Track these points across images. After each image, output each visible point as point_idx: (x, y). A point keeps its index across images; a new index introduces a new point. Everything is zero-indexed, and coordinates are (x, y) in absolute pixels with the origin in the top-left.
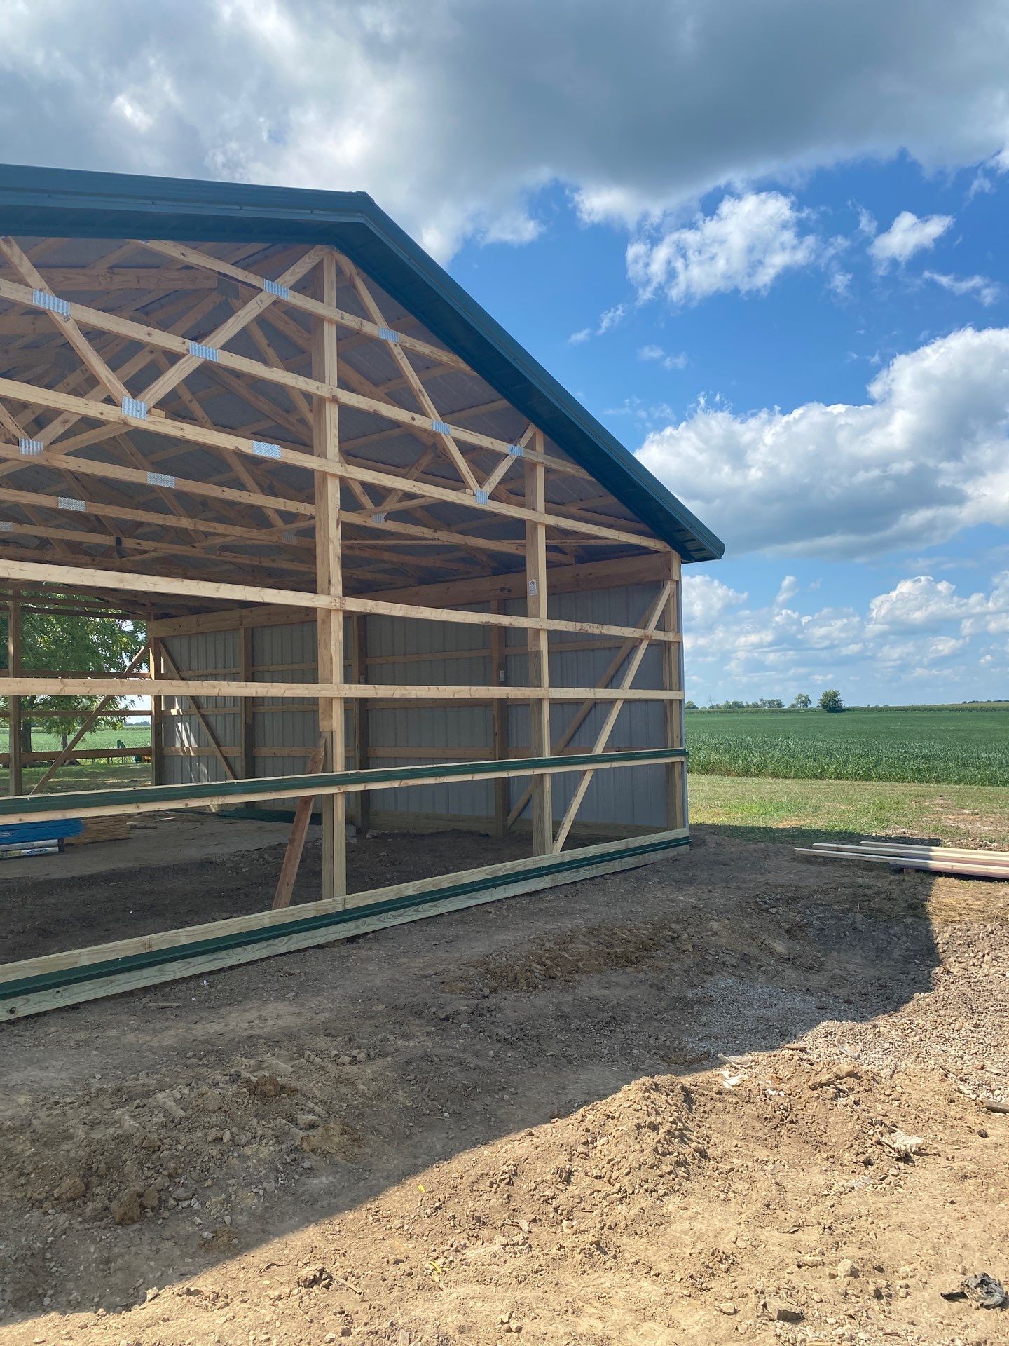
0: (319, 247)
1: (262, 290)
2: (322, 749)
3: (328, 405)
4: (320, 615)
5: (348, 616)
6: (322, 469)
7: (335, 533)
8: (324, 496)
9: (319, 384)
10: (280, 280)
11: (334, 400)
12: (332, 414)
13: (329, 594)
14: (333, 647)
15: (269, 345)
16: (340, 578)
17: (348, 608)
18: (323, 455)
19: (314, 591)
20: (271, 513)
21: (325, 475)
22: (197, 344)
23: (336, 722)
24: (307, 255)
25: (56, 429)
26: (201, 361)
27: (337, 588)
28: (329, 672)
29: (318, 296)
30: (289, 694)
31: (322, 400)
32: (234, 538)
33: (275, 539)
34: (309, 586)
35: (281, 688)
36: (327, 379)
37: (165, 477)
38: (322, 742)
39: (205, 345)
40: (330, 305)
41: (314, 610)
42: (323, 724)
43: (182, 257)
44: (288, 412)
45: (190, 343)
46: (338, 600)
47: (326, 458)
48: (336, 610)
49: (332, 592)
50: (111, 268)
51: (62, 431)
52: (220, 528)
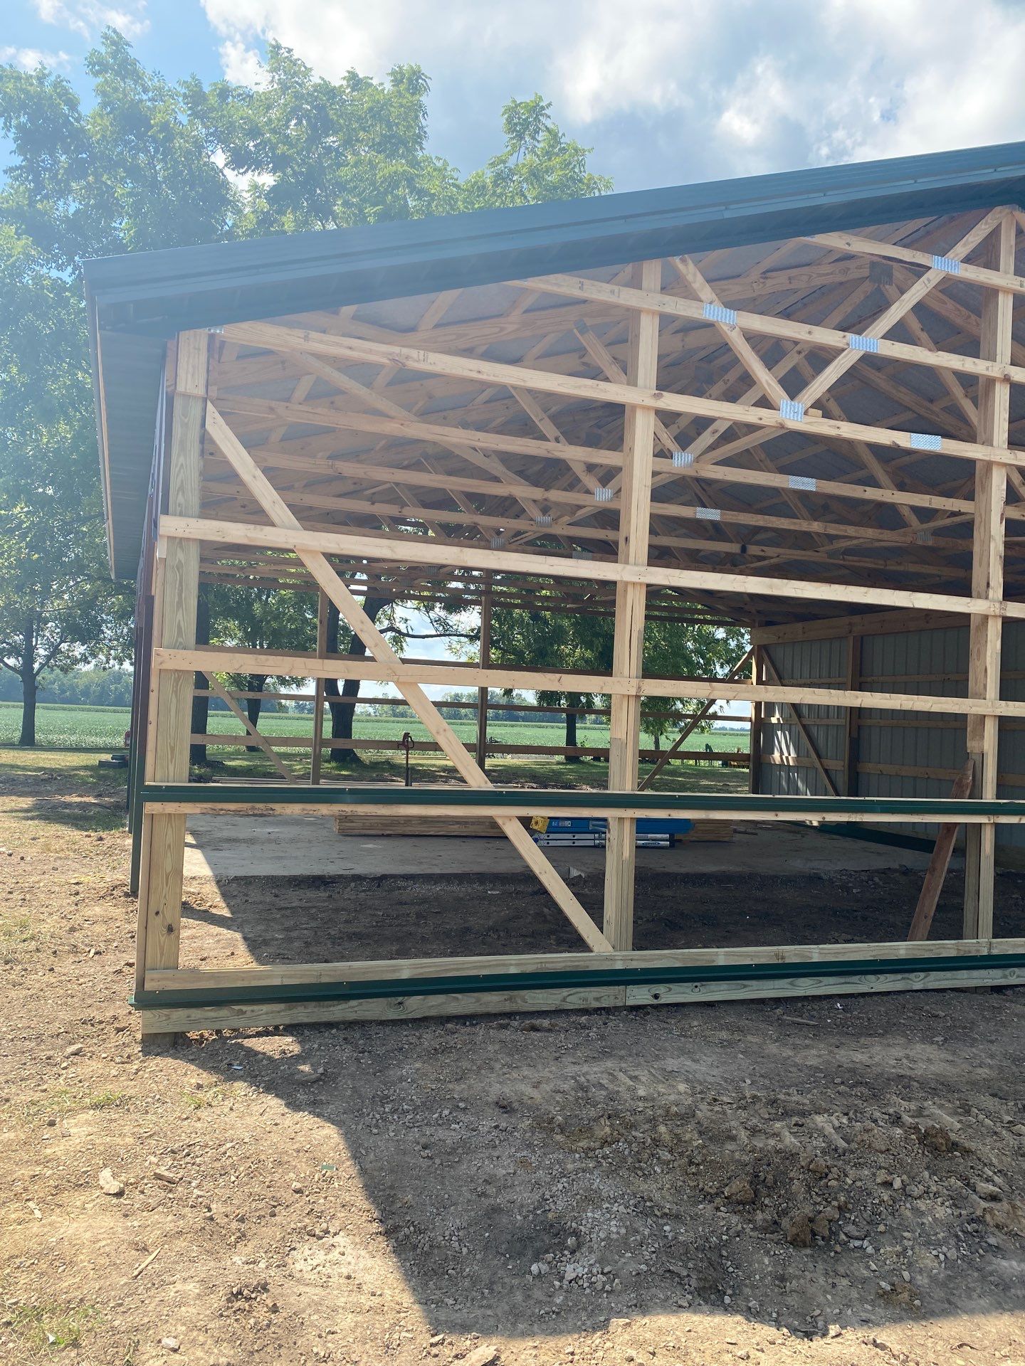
0: (998, 209)
1: (930, 268)
2: (970, 773)
3: (998, 386)
4: (974, 623)
5: (1008, 623)
6: (987, 458)
7: (997, 530)
8: (986, 488)
9: (989, 363)
10: (951, 254)
11: (1007, 379)
12: (1002, 396)
13: (987, 598)
14: (988, 659)
15: (922, 330)
16: (1001, 580)
17: (1009, 614)
18: (988, 442)
19: (969, 595)
20: (906, 512)
21: (989, 465)
22: (857, 336)
23: (988, 743)
24: (984, 221)
25: (707, 438)
26: (862, 353)
27: (997, 591)
28: (982, 687)
29: (992, 264)
30: (936, 709)
31: (991, 382)
32: (861, 540)
33: (909, 539)
34: (964, 589)
35: (928, 701)
36: (998, 358)
37: (805, 479)
38: (970, 764)
39: (866, 336)
40: (1006, 272)
41: (967, 616)
42: (972, 745)
43: (847, 247)
44: (931, 401)
45: (850, 336)
46: (997, 605)
47: (992, 445)
48: (995, 616)
49: (991, 596)
50: (764, 273)
51: (711, 440)
52: (851, 530)
